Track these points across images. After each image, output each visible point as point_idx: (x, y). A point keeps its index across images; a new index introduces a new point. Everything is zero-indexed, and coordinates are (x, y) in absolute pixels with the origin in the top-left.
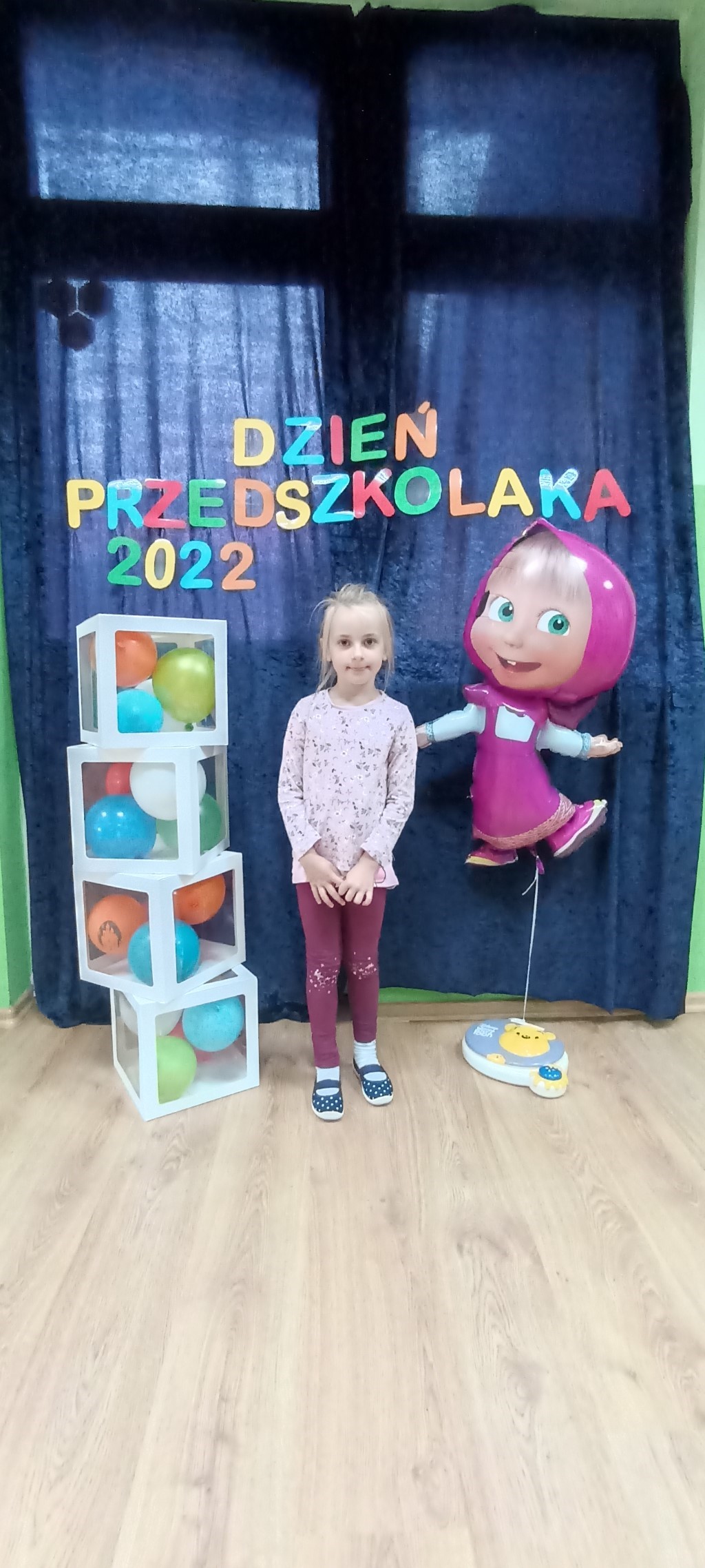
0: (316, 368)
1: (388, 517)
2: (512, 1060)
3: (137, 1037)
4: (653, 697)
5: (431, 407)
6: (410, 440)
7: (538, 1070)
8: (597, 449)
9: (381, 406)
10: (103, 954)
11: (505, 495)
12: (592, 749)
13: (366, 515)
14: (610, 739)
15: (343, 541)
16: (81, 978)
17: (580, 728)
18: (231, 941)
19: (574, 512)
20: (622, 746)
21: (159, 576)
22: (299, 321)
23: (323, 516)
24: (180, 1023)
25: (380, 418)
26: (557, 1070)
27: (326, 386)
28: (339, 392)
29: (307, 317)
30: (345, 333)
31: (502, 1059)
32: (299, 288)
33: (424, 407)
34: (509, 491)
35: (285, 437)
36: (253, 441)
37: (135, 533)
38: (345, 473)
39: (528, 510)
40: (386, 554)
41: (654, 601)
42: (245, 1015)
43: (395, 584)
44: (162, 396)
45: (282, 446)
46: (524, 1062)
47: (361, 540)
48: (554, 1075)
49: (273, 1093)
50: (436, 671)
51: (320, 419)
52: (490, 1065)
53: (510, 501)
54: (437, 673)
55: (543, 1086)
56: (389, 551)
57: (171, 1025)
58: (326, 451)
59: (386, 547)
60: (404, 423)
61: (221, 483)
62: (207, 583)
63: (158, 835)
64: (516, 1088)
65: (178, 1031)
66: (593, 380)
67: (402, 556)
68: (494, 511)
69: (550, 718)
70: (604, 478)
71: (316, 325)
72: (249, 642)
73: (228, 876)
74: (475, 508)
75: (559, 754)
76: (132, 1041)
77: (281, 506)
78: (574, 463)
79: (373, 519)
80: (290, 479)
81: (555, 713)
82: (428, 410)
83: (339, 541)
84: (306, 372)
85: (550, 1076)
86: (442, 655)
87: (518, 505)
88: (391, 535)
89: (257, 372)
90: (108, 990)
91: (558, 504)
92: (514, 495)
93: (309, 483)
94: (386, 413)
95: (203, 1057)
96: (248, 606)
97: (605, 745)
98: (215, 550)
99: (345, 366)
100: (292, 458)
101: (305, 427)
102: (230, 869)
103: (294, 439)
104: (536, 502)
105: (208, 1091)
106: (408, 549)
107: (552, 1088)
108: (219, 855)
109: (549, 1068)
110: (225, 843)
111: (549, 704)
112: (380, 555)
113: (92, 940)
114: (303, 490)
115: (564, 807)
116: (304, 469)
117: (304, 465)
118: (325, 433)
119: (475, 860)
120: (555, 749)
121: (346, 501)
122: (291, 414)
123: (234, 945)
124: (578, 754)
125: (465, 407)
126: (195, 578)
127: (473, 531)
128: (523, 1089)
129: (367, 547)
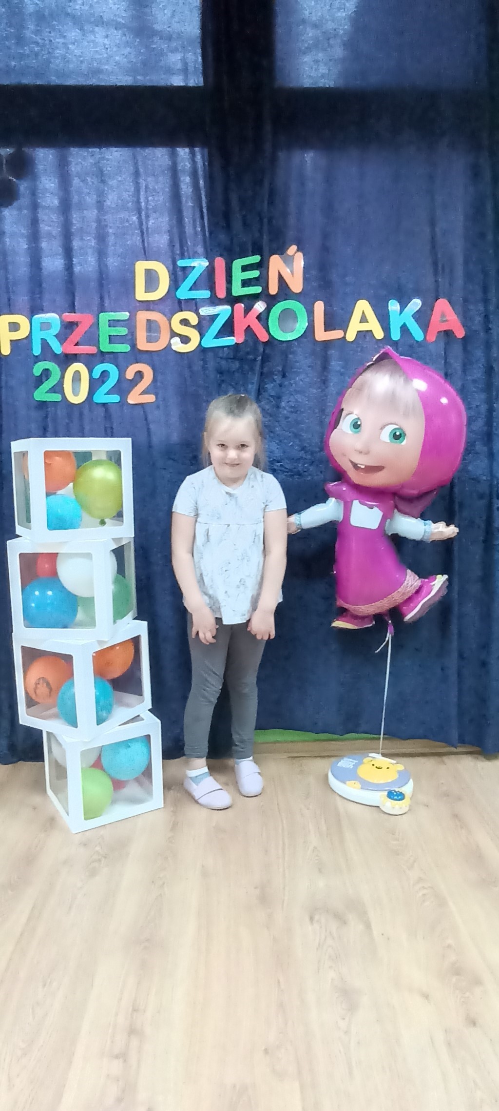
0: (202, 218)
1: (263, 342)
2: (366, 785)
3: (66, 769)
4: (483, 488)
5: (298, 250)
6: (280, 277)
7: (386, 793)
8: (436, 281)
9: (257, 249)
10: (37, 703)
11: (360, 322)
12: (433, 534)
13: (246, 341)
14: (448, 525)
15: (227, 361)
16: (21, 723)
17: (423, 516)
18: (139, 692)
19: (418, 334)
20: (458, 531)
21: (76, 393)
22: (188, 179)
23: (210, 342)
24: (99, 757)
25: (256, 259)
26: (401, 793)
27: (211, 233)
28: (222, 237)
29: (194, 174)
30: (226, 190)
31: (358, 785)
32: (187, 150)
33: (292, 250)
34: (364, 319)
35: (177, 276)
36: (151, 280)
37: (55, 358)
38: (228, 305)
39: (379, 334)
40: (262, 374)
41: (483, 408)
42: (150, 751)
43: (270, 398)
44: (76, 244)
45: (175, 283)
46: (376, 787)
47: (241, 360)
48: (400, 796)
49: (174, 812)
50: (305, 470)
51: (207, 260)
52: (350, 790)
53: (364, 327)
54: (305, 471)
55: (390, 806)
56: (265, 370)
57: (93, 759)
58: (212, 288)
59: (262, 367)
60: (275, 263)
61: (125, 315)
62: (115, 398)
63: (79, 608)
64: (368, 807)
65: (98, 764)
66: (433, 223)
67: (276, 375)
68: (351, 336)
69: (397, 509)
70: (442, 305)
71: (201, 182)
72: (150, 446)
73: (136, 641)
74: (336, 334)
75: (405, 537)
76: (61, 771)
77: (176, 333)
78: (417, 293)
79: (251, 343)
80: (182, 311)
81: (402, 505)
82: (295, 253)
83: (223, 362)
84: (194, 221)
85: (396, 797)
86: (309, 457)
87: (371, 331)
88: (266, 359)
89: (153, 221)
90: (42, 731)
91: (404, 329)
92: (368, 322)
93: (198, 314)
94: (261, 256)
95: (118, 784)
96: (150, 417)
97: (444, 530)
98: (122, 372)
99: (227, 216)
100: (183, 293)
101: (194, 267)
102: (137, 635)
103: (185, 277)
104: (386, 328)
105: (121, 811)
106: (281, 369)
107: (397, 807)
108: (128, 624)
109: (395, 792)
110: (134, 614)
111: (396, 498)
112: (257, 375)
113: (29, 692)
114: (193, 319)
115: (410, 581)
116: (194, 302)
117: (194, 299)
118: (210, 271)
119: (339, 624)
120: (402, 534)
121: (228, 328)
122: (182, 257)
123: (142, 695)
124: (421, 537)
125: (325, 249)
126: (105, 394)
127: (333, 352)
128: (374, 808)
129: (246, 367)
